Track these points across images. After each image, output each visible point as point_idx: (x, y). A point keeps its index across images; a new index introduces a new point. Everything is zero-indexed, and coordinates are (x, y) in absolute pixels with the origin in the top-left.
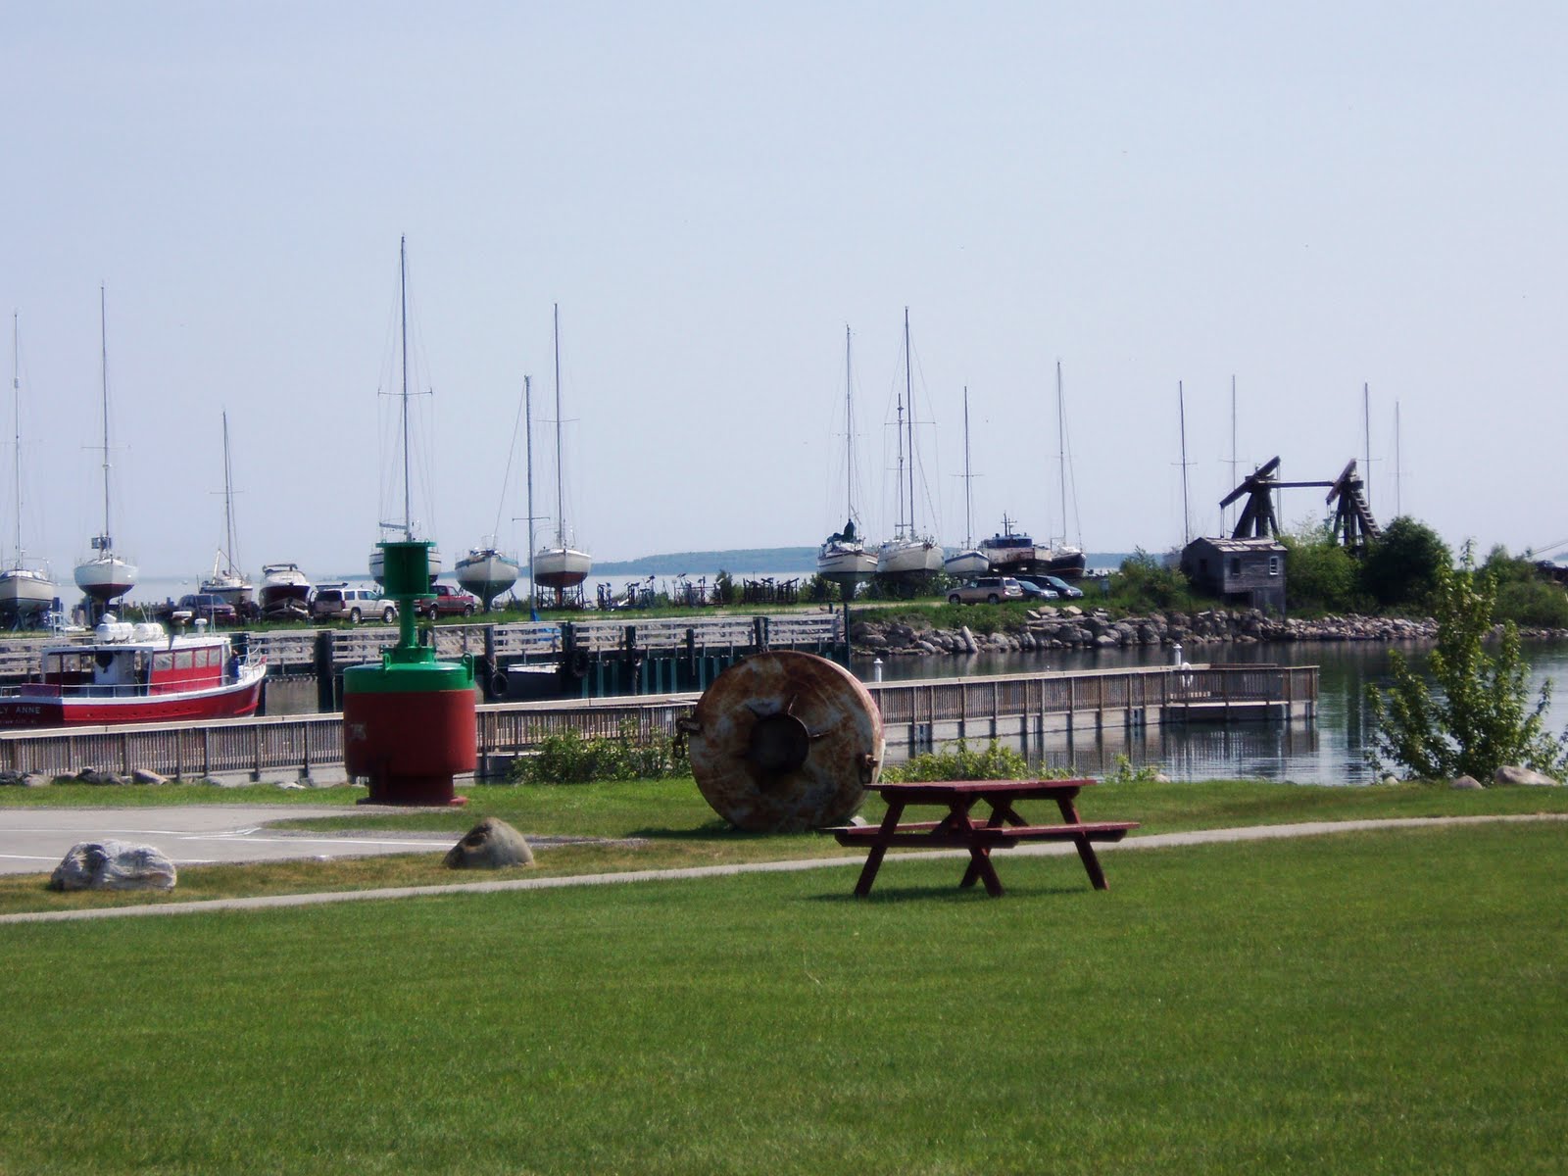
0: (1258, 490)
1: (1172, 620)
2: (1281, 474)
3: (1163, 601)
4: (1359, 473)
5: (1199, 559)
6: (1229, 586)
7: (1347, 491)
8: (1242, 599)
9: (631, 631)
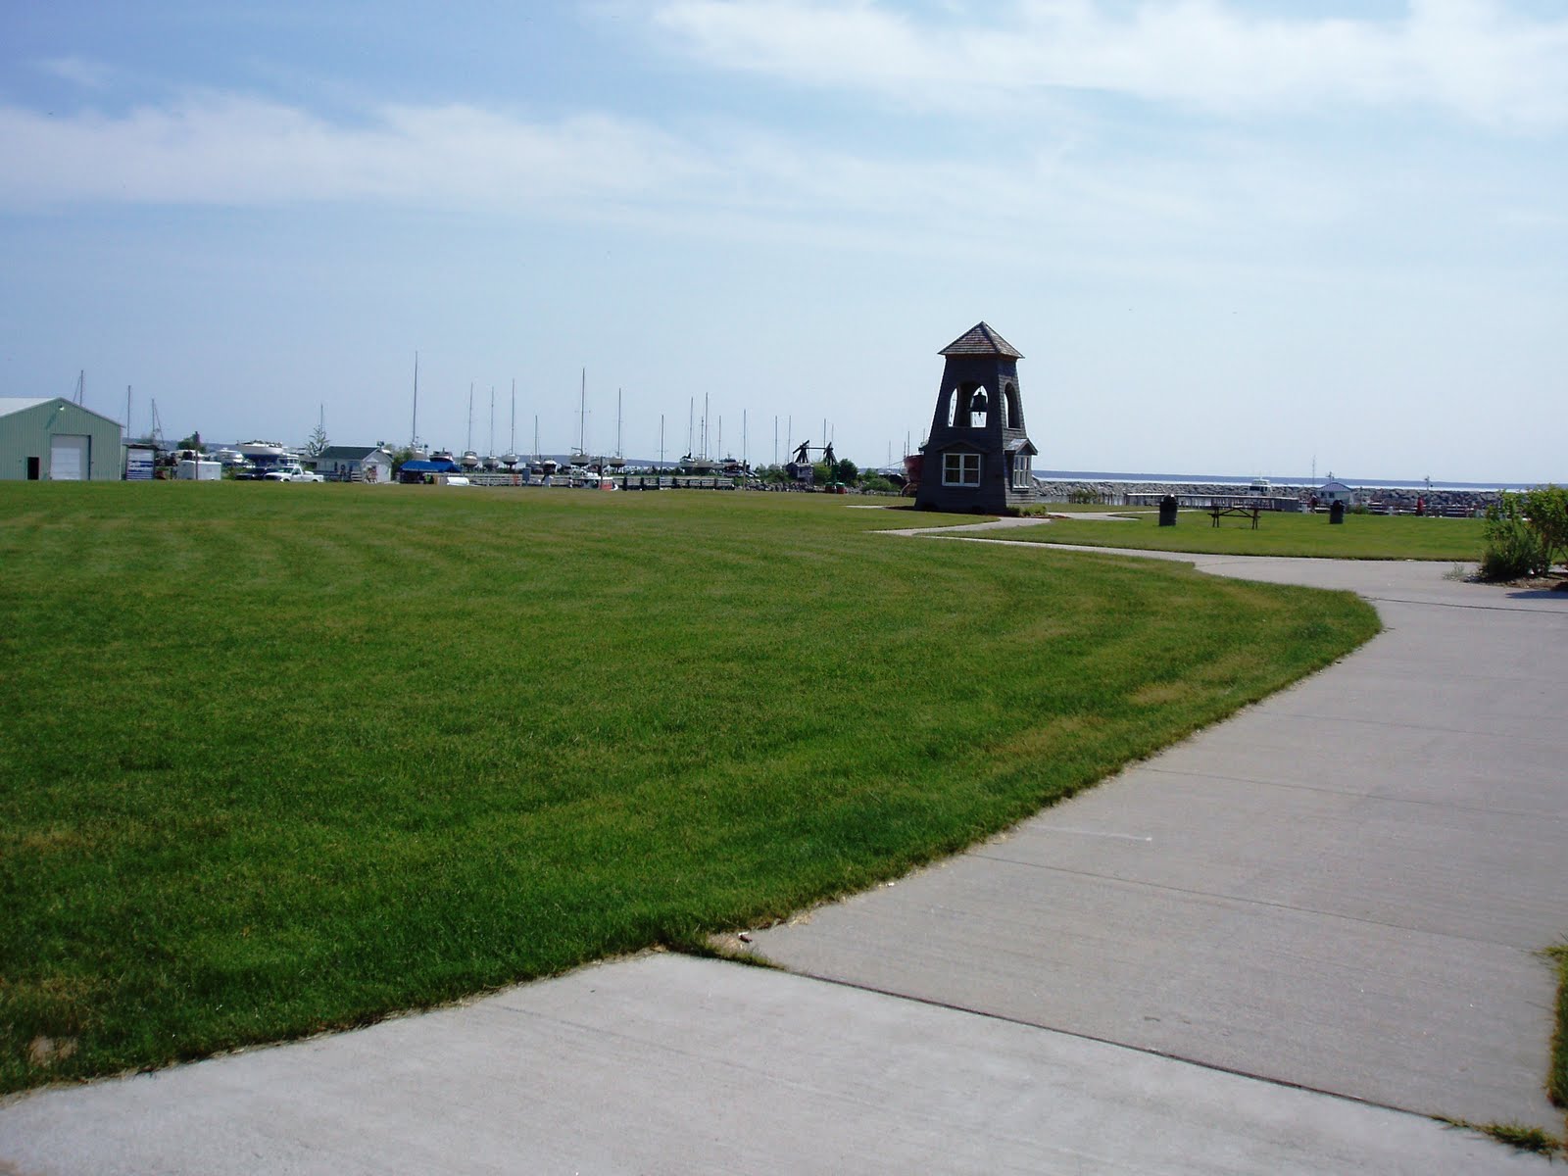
0: (803, 448)
1: (784, 485)
2: (810, 445)
3: (782, 479)
4: (833, 446)
5: (791, 467)
6: (799, 476)
7: (829, 451)
8: (802, 480)
9: (689, 481)
